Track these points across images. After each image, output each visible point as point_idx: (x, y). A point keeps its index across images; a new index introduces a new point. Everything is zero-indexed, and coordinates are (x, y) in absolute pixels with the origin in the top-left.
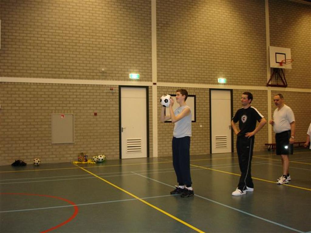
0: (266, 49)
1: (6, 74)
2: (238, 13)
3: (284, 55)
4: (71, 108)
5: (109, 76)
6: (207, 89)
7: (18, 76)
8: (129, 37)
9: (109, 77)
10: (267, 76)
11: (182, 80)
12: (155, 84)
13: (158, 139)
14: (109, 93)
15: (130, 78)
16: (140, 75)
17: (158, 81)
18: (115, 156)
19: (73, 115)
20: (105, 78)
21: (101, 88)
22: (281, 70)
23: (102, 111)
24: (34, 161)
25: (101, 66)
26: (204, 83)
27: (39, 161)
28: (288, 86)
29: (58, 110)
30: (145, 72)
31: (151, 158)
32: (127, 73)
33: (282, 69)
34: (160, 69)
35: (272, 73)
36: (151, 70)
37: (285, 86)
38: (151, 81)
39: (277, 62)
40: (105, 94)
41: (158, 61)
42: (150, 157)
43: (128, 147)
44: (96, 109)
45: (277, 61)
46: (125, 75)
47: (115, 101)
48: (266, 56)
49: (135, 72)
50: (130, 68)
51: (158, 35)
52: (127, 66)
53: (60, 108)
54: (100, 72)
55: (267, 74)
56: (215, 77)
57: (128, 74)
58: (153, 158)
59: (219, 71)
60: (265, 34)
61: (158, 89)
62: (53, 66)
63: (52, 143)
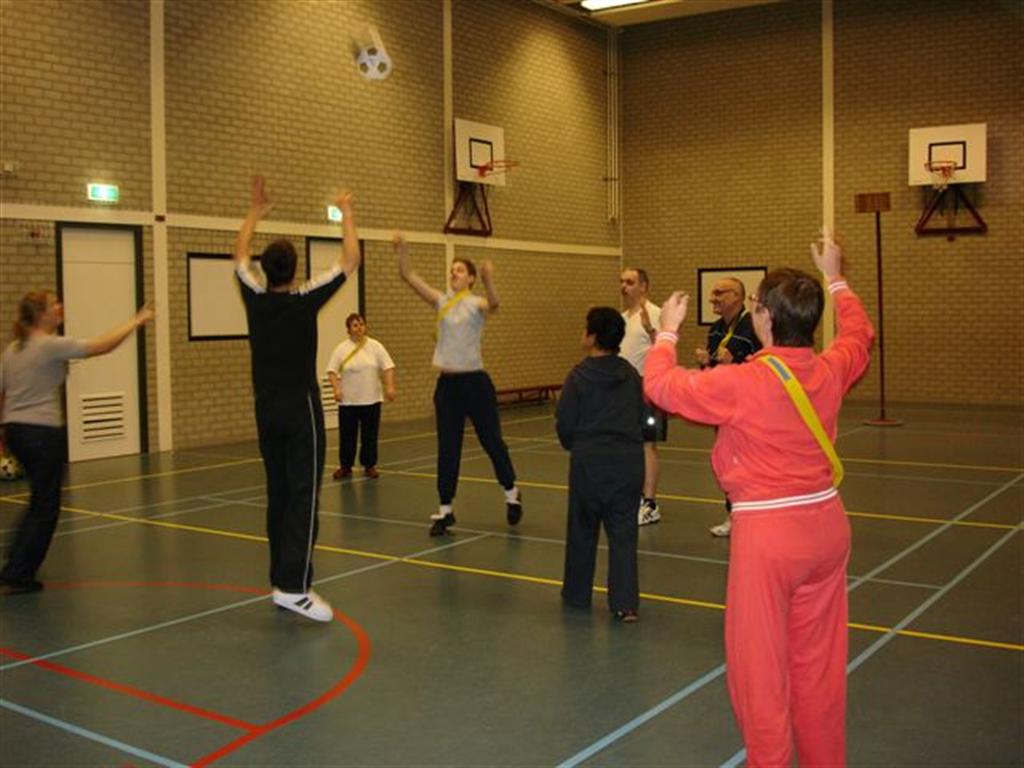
0: (442, 127)
2: (378, 15)
3: (488, 147)
5: (26, 189)
6: (301, 236)
8: (84, 64)
9: (26, 192)
10: (443, 204)
11: (235, 210)
12: (160, 219)
13: (173, 393)
14: (27, 245)
15: (90, 197)
16: (120, 188)
17: (170, 209)
22: (479, 187)
26: (293, 219)
28: (494, 232)
30: (132, 179)
31: (153, 454)
33: (482, 185)
34: (175, 172)
35: (457, 196)
36: (150, 174)
37: (486, 233)
38: (150, 209)
39: (472, 166)
40: (14, 250)
41: (170, 147)
42: (151, 450)
43: (86, 422)
45: (474, 163)
46: (72, 189)
47: (47, 274)
48: (442, 147)
49: (103, 177)
50: (89, 167)
51: (169, 62)
52: (81, 157)
55: (443, 199)
56: (321, 202)
57: (84, 187)
58: (158, 453)
59: (329, 186)
60: (442, 82)
61: (169, 233)
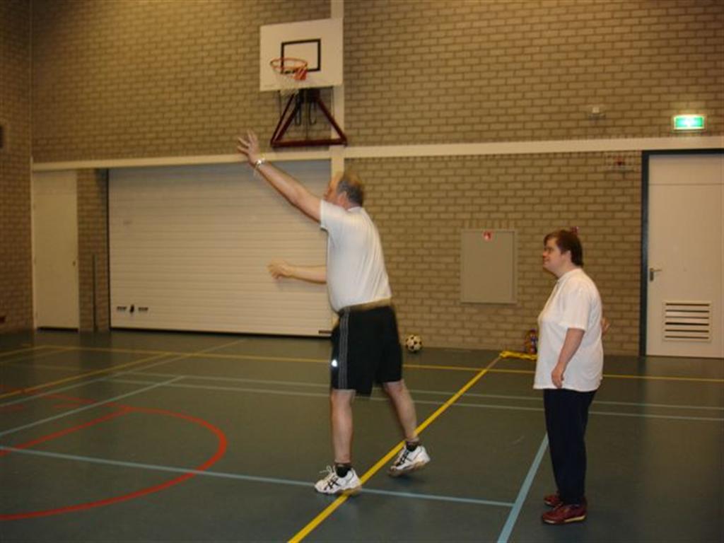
1: (362, 139)
4: (510, 216)
5: (614, 126)
7: (387, 143)
9: (615, 129)
14: (614, 172)
15: (675, 128)
16: (708, 117)
18: (625, 346)
19: (513, 232)
20: (604, 134)
21: (591, 162)
23: (592, 223)
24: (407, 340)
25: (590, 100)
27: (415, 343)
29: (478, 220)
32: (665, 113)
40: (602, 176)
43: (667, 323)
44: (576, 218)
46: (661, 121)
47: (632, 196)
49: (692, 109)
50: (678, 101)
52: (669, 93)
53: (482, 216)
54: (586, 119)
57: (670, 118)
62: (467, 113)
63: (463, 301)
